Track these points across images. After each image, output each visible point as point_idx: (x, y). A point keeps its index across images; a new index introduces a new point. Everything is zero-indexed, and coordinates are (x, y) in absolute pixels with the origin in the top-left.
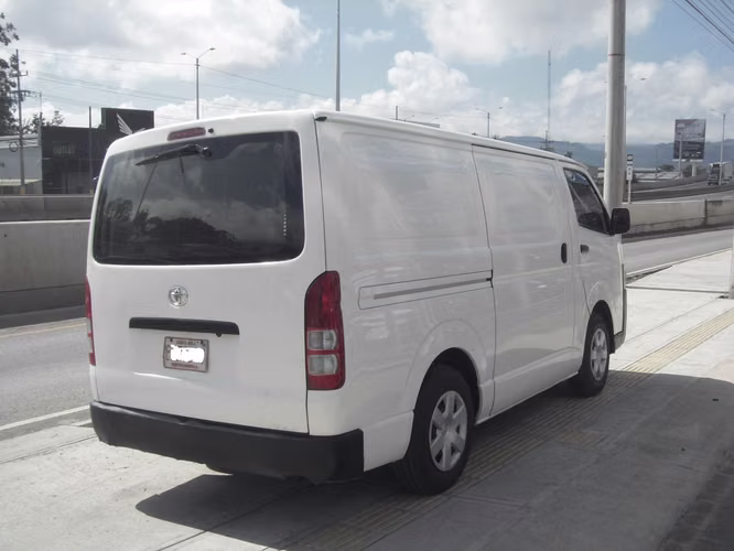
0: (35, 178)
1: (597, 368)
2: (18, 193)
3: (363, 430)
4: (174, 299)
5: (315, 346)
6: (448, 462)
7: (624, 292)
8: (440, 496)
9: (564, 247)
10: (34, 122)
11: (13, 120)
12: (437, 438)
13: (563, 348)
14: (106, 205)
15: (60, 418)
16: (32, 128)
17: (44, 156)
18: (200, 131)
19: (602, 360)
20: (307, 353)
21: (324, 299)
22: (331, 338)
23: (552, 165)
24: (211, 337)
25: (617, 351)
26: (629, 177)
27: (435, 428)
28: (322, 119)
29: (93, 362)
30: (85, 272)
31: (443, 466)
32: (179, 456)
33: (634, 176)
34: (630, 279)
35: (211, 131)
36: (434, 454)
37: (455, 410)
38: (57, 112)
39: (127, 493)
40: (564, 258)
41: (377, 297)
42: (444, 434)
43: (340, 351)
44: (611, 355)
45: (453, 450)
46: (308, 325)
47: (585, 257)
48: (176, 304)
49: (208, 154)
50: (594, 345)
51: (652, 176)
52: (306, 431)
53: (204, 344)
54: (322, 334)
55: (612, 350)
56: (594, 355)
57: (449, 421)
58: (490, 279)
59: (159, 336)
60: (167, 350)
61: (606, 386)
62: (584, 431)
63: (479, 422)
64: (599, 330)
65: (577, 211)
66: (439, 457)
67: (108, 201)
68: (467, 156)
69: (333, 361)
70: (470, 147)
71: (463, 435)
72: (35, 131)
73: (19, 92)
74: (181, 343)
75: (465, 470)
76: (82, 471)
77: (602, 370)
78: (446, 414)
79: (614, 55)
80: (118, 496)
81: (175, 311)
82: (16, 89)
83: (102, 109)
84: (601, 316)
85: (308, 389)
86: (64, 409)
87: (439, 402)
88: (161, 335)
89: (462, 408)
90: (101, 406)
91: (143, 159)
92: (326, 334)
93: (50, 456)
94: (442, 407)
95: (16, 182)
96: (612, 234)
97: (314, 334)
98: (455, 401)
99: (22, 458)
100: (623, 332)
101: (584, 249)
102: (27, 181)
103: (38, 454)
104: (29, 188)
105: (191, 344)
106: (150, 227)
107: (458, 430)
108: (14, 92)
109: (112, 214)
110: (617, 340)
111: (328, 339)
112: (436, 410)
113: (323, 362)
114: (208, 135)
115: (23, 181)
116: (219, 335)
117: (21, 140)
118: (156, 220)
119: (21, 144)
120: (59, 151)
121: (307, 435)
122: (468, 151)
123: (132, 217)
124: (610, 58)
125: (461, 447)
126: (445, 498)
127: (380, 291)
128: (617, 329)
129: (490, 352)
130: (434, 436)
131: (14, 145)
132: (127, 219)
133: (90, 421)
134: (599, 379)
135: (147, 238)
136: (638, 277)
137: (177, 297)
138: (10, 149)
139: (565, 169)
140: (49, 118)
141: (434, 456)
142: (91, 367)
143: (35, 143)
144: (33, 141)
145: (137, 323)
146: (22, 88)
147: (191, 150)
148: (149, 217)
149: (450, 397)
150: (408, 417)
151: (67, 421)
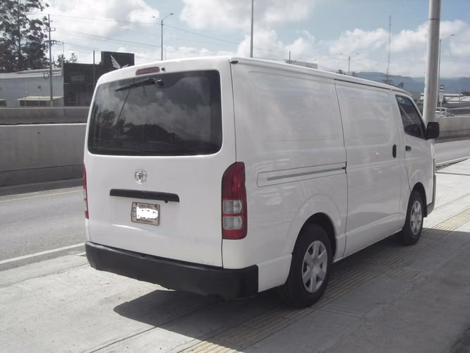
0: (59, 96)
1: (415, 226)
2: (49, 105)
3: (258, 265)
4: (138, 178)
5: (228, 211)
6: (314, 287)
7: (434, 177)
8: (308, 309)
9: (394, 147)
10: (59, 60)
11: (46, 59)
12: (307, 271)
13: (392, 213)
14: (97, 115)
15: (69, 250)
16: (58, 64)
17: (65, 82)
18: (155, 69)
19: (418, 221)
20: (223, 215)
21: (235, 180)
22: (238, 206)
23: (388, 94)
24: (162, 203)
25: (428, 216)
26: (441, 100)
27: (306, 265)
28: (235, 62)
29: (87, 216)
30: (83, 159)
31: (311, 289)
32: (140, 278)
33: (444, 99)
34: (439, 167)
35: (163, 69)
36: (305, 281)
37: (320, 253)
38: (73, 54)
39: (108, 300)
40: (394, 155)
41: (269, 179)
42: (312, 269)
43: (244, 214)
44: (424, 218)
45: (318, 279)
46: (223, 197)
47: (408, 154)
48: (140, 181)
49: (161, 84)
50: (413, 211)
51: (457, 99)
52: (221, 266)
53: (157, 207)
54: (233, 202)
55: (425, 214)
56: (413, 218)
57: (315, 260)
58: (344, 168)
59: (129, 201)
60: (133, 210)
61: (420, 239)
62: (404, 268)
63: (335, 261)
64: (417, 202)
65: (404, 122)
66: (308, 284)
67: (98, 112)
68: (331, 87)
69: (239, 221)
70: (333, 81)
71: (325, 269)
72: (60, 66)
73: (50, 41)
74: (142, 206)
75: (326, 291)
76: (81, 285)
77: (418, 227)
78: (313, 255)
79: (432, 19)
80: (102, 302)
81: (139, 186)
82: (48, 39)
83: (102, 52)
84: (418, 193)
85: (223, 238)
86: (71, 244)
87: (309, 247)
88: (130, 201)
89: (324, 252)
90: (92, 245)
91: (118, 87)
92: (235, 202)
93: (61, 274)
94: (311, 251)
95: (47, 98)
96: (427, 139)
97: (228, 202)
98: (320, 247)
99: (44, 275)
100: (433, 203)
101: (408, 148)
102: (54, 98)
103: (54, 273)
104: (56, 102)
105: (149, 206)
106: (126, 129)
107: (321, 266)
108: (47, 41)
109: (101, 120)
110: (428, 209)
111: (236, 206)
112: (307, 253)
113: (233, 220)
114: (161, 72)
115: (52, 98)
116: (167, 202)
117: (51, 72)
118: (130, 125)
119: (51, 74)
120: (74, 79)
121: (221, 269)
122: (332, 83)
123: (115, 123)
124: (429, 22)
125: (323, 277)
126: (312, 310)
127: (272, 175)
128: (429, 201)
129: (344, 215)
130: (305, 270)
131: (46, 75)
132: (111, 124)
133: (85, 253)
134: (415, 234)
135: (125, 136)
136: (445, 166)
137: (140, 176)
138: (44, 77)
139: (397, 96)
140: (68, 58)
141: (305, 283)
142: (86, 219)
143: (60, 74)
144: (58, 72)
145: (115, 193)
146: (51, 39)
147: (150, 82)
148: (126, 123)
149: (316, 244)
150: (288, 257)
151: (73, 252)
